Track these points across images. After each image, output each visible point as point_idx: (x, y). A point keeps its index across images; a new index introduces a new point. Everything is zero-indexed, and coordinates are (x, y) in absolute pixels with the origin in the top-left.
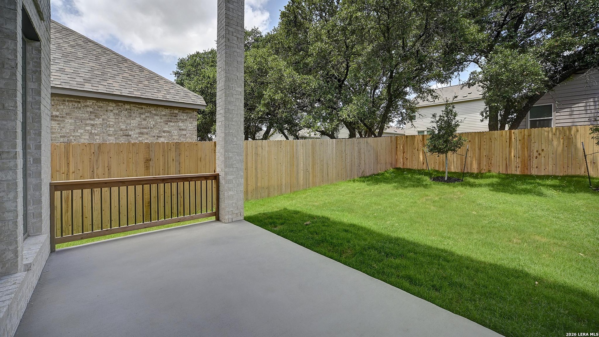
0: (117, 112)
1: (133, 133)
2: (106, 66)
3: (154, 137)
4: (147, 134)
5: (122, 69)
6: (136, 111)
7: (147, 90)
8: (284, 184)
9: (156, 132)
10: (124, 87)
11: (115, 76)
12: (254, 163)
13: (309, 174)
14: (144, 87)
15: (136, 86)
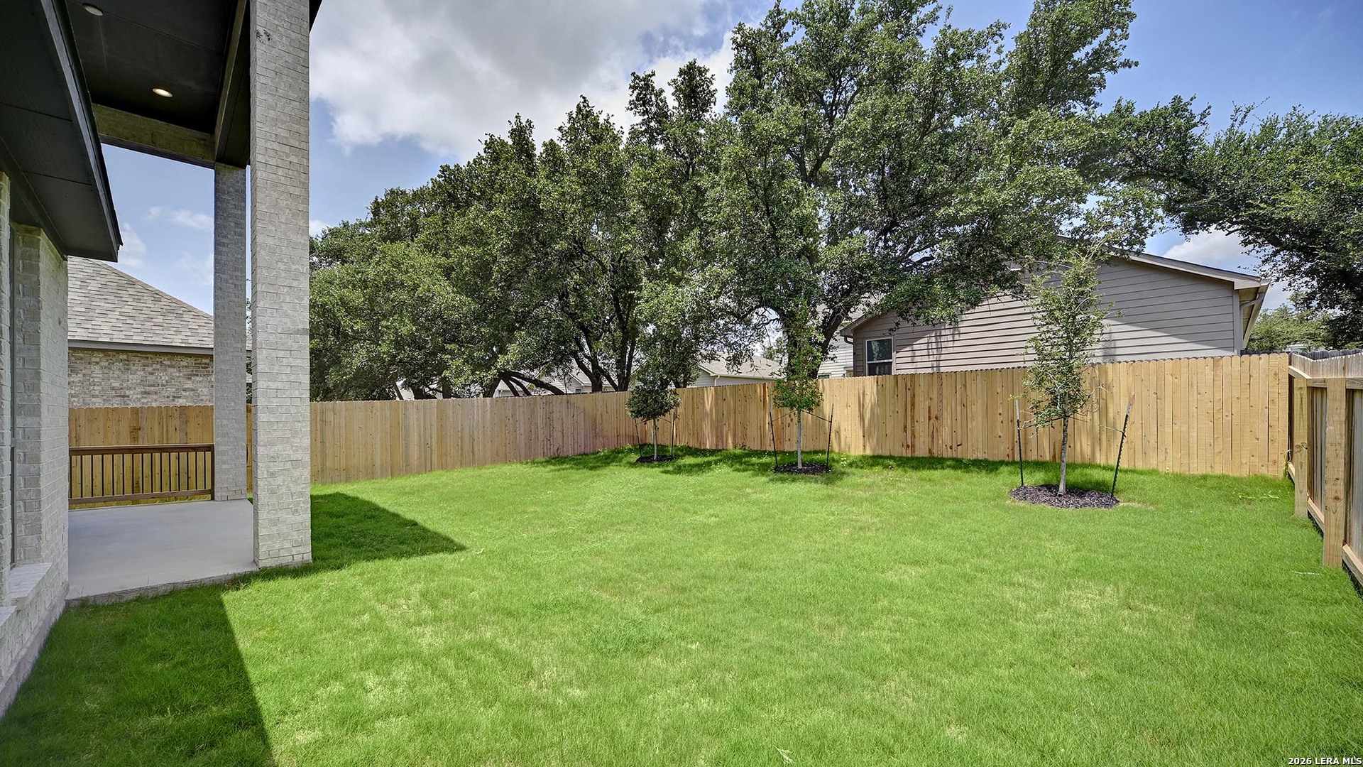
0: (107, 364)
1: (132, 392)
2: (96, 296)
3: (168, 397)
4: (156, 393)
5: (124, 299)
6: (137, 364)
7: (157, 332)
8: (378, 462)
9: (171, 390)
10: (119, 329)
11: (108, 313)
12: (319, 432)
13: (431, 450)
14: (153, 328)
15: (139, 326)
